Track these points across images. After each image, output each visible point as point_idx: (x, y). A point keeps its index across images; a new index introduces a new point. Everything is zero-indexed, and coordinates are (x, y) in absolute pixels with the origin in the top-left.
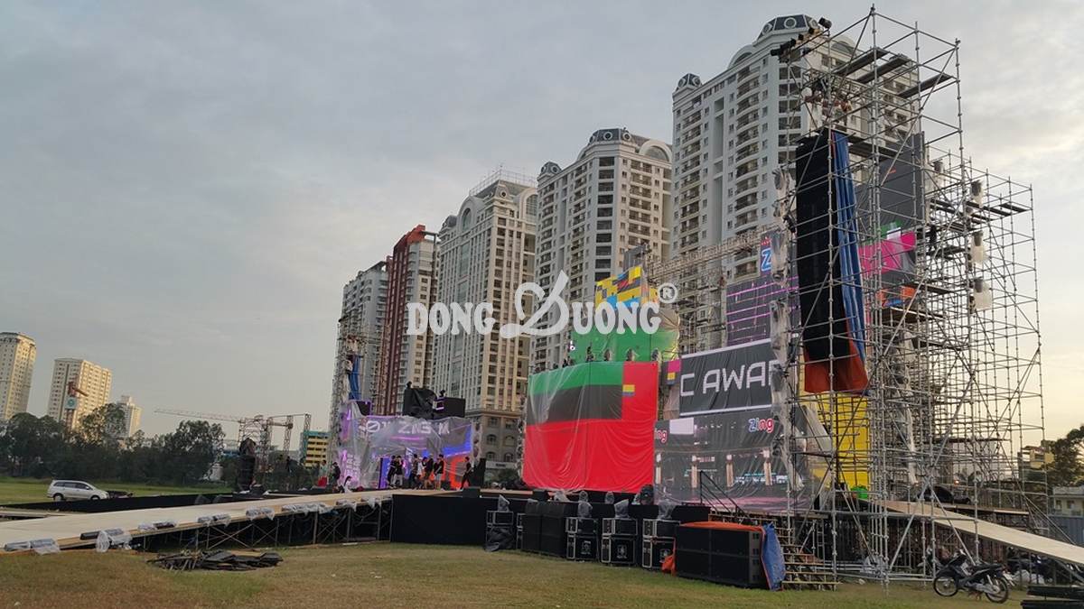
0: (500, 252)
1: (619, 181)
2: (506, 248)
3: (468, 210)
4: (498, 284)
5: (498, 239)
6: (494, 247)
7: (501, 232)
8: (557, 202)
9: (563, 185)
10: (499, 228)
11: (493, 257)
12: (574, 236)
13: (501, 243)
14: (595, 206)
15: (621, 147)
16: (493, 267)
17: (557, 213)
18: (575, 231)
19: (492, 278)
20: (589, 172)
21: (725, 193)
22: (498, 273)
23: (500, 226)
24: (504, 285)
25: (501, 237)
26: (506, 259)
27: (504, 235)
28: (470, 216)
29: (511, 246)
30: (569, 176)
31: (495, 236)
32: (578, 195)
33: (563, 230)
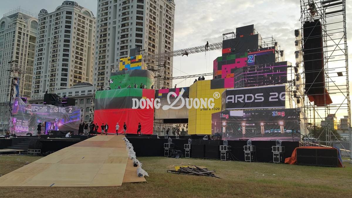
0: (19, 41)
1: (73, 21)
2: (22, 40)
3: (3, 22)
4: (17, 53)
5: (18, 36)
6: (16, 38)
7: (20, 33)
8: (47, 25)
9: (50, 19)
10: (19, 32)
11: (16, 42)
12: (54, 39)
13: (19, 37)
14: (64, 29)
15: (75, 9)
16: (15, 47)
17: (46, 29)
18: (55, 37)
19: (15, 51)
20: (61, 15)
21: (117, 32)
22: (18, 49)
23: (19, 31)
24: (20, 54)
25: (20, 35)
26: (21, 44)
27: (21, 34)
28: (5, 25)
29: (24, 39)
30: (53, 16)
31: (17, 34)
32: (56, 23)
33: (49, 36)
